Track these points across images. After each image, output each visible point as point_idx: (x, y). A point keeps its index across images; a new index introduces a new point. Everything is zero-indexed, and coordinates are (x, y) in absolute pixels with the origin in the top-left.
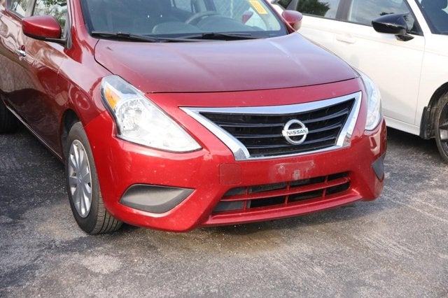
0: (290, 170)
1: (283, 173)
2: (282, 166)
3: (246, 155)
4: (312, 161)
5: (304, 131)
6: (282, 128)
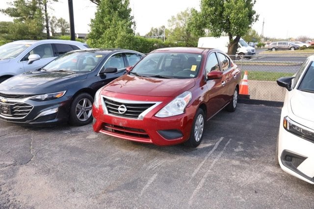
0: (118, 122)
1: (116, 122)
2: (116, 119)
3: (106, 112)
4: (126, 121)
5: (125, 110)
6: (119, 107)
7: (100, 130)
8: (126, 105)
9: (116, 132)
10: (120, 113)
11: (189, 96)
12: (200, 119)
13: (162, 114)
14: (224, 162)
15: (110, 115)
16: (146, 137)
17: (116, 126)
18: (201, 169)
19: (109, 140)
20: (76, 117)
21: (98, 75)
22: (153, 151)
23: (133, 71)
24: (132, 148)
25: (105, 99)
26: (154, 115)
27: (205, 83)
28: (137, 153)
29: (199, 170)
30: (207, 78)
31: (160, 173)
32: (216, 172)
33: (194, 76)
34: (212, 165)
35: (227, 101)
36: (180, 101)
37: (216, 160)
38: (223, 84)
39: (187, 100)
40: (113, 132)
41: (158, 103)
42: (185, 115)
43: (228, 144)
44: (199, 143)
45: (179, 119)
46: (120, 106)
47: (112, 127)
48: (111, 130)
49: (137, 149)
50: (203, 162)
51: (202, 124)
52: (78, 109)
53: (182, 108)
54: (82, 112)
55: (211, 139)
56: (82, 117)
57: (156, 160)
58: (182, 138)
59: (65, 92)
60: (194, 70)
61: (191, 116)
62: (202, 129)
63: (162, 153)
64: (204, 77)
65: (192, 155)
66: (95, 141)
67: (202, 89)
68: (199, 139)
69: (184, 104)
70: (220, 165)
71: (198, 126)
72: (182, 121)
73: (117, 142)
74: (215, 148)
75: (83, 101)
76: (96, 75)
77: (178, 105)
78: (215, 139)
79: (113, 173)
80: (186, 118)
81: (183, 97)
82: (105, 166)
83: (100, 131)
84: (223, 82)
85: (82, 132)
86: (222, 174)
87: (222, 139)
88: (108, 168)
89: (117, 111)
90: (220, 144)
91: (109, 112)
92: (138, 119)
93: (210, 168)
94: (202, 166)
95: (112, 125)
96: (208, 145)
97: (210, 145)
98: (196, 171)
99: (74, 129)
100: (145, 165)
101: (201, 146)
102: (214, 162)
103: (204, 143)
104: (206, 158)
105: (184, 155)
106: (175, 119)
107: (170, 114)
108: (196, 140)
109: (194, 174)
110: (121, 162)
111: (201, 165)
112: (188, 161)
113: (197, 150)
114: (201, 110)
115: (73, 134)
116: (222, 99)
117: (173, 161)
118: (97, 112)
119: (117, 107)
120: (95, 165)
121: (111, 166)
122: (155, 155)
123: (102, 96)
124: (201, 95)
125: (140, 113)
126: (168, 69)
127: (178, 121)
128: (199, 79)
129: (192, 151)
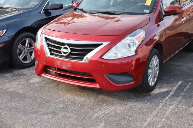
0: (61, 64)
1: (59, 65)
2: (59, 62)
3: (48, 54)
4: (70, 64)
5: (69, 51)
6: (61, 47)
7: (42, 73)
8: (70, 45)
9: (60, 75)
10: (63, 54)
11: (141, 34)
12: (155, 61)
13: (110, 56)
14: (181, 109)
15: (53, 57)
16: (93, 81)
17: (59, 69)
18: (155, 118)
19: (53, 85)
20: (19, 59)
21: (42, 12)
22: (102, 97)
23: (80, 7)
24: (78, 93)
25: (47, 39)
26: (101, 57)
27: (162, 20)
28: (84, 98)
29: (152, 119)
30: (164, 13)
31: (107, 123)
32: (171, 121)
33: (148, 11)
34: (167, 113)
35: (187, 40)
36: (132, 40)
37: (172, 107)
38: (182, 20)
39: (139, 39)
40: (56, 76)
41: (105, 44)
42: (137, 57)
43: (188, 89)
44: (153, 88)
45: (130, 61)
46: (63, 47)
47: (55, 70)
48: (55, 74)
49: (83, 94)
50: (157, 110)
51: (157, 66)
52: (20, 50)
53: (134, 49)
54: (24, 53)
55: (168, 83)
56: (25, 59)
57: (104, 107)
58: (133, 83)
59: (5, 31)
60: (149, 5)
61: (143, 57)
62: (158, 72)
63: (111, 99)
64: (160, 13)
65: (145, 102)
66: (38, 85)
67: (158, 26)
68: (153, 83)
69: (135, 45)
70: (176, 113)
71: (152, 69)
72: (133, 63)
73: (61, 86)
74: (171, 94)
75: (25, 41)
76: (40, 12)
77: (129, 45)
78: (173, 83)
79: (55, 122)
80: (138, 60)
81: (135, 35)
82: (47, 114)
83: (43, 75)
84: (183, 18)
85: (25, 75)
86: (178, 124)
87: (180, 83)
88: (50, 116)
89: (60, 52)
90: (178, 89)
91: (52, 54)
92: (83, 61)
93: (165, 117)
94: (156, 115)
95: (55, 68)
96: (163, 90)
97: (166, 90)
98: (149, 120)
99: (16, 72)
100: (91, 113)
101: (156, 91)
102: (170, 110)
103: (159, 88)
104: (161, 105)
105: (137, 101)
106: (126, 61)
107: (120, 56)
108: (150, 84)
109: (146, 123)
110: (65, 109)
111: (155, 113)
112: (140, 109)
113: (151, 95)
114: (156, 50)
115: (14, 78)
116: (182, 37)
117: (123, 108)
118: (39, 53)
119: (60, 48)
120: (36, 112)
121: (54, 113)
122: (103, 102)
123: (44, 36)
124: (157, 33)
125: (85, 55)
126: (120, 4)
127: (129, 64)
128: (155, 16)
129: (146, 96)
